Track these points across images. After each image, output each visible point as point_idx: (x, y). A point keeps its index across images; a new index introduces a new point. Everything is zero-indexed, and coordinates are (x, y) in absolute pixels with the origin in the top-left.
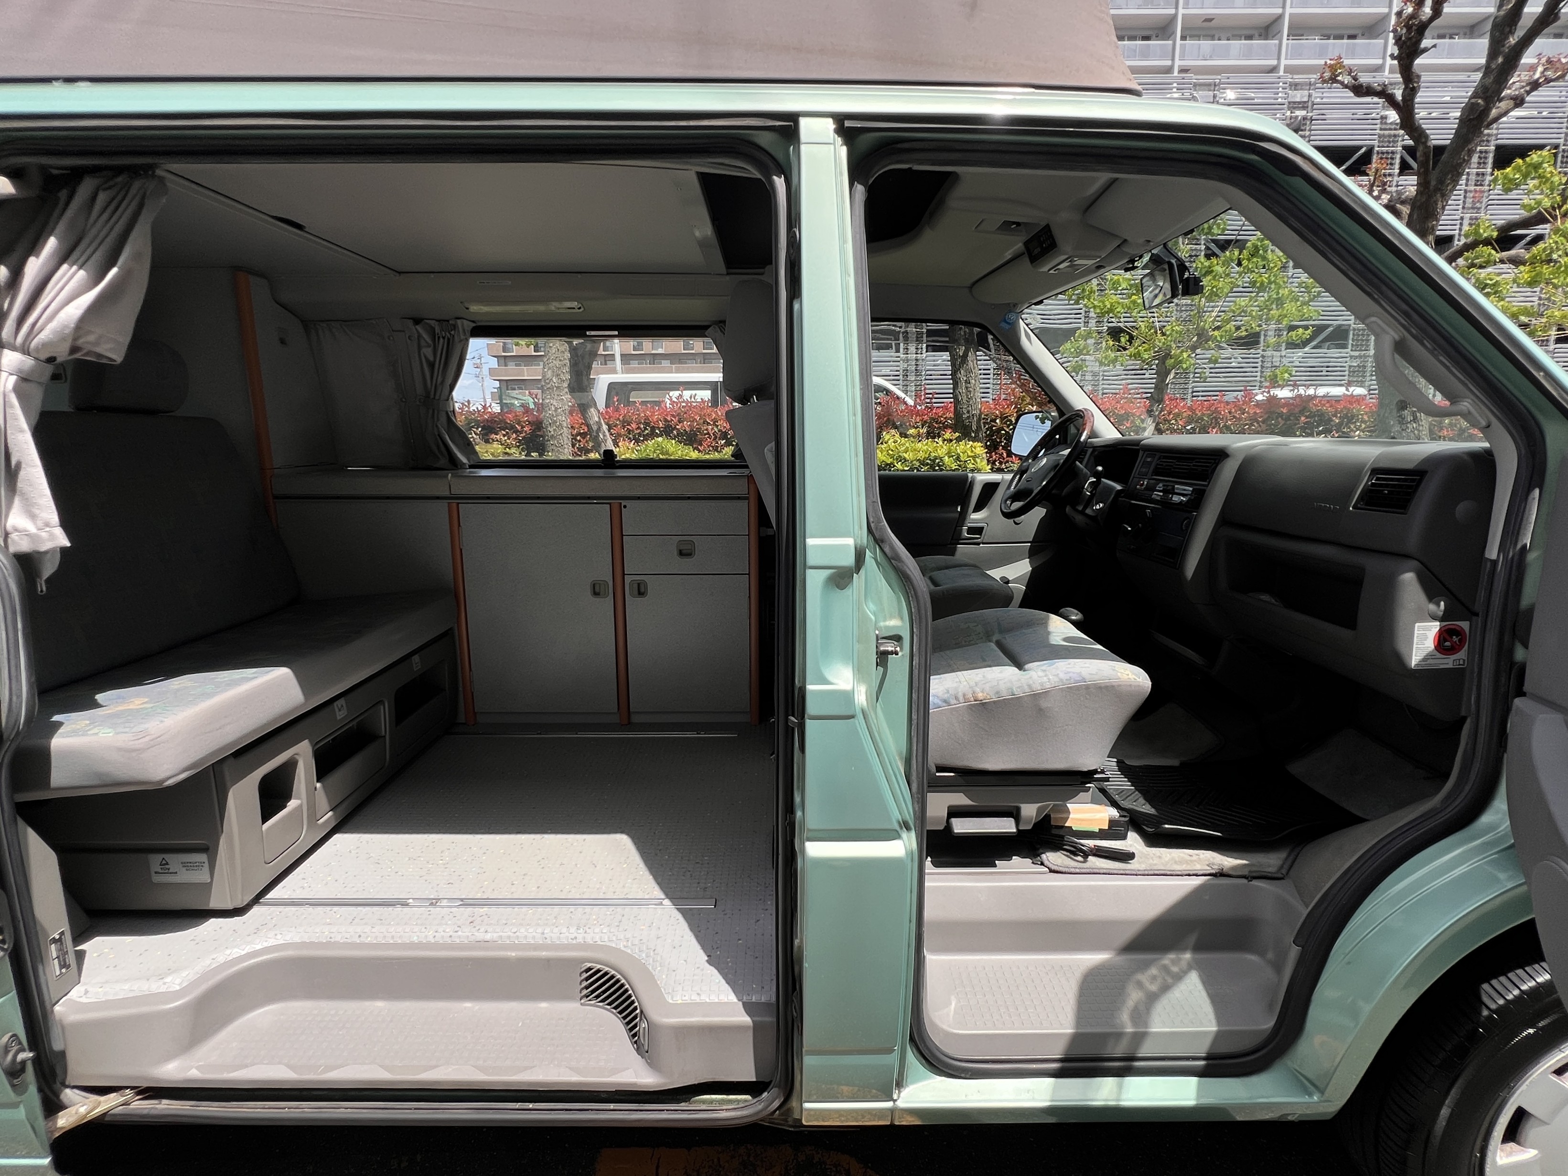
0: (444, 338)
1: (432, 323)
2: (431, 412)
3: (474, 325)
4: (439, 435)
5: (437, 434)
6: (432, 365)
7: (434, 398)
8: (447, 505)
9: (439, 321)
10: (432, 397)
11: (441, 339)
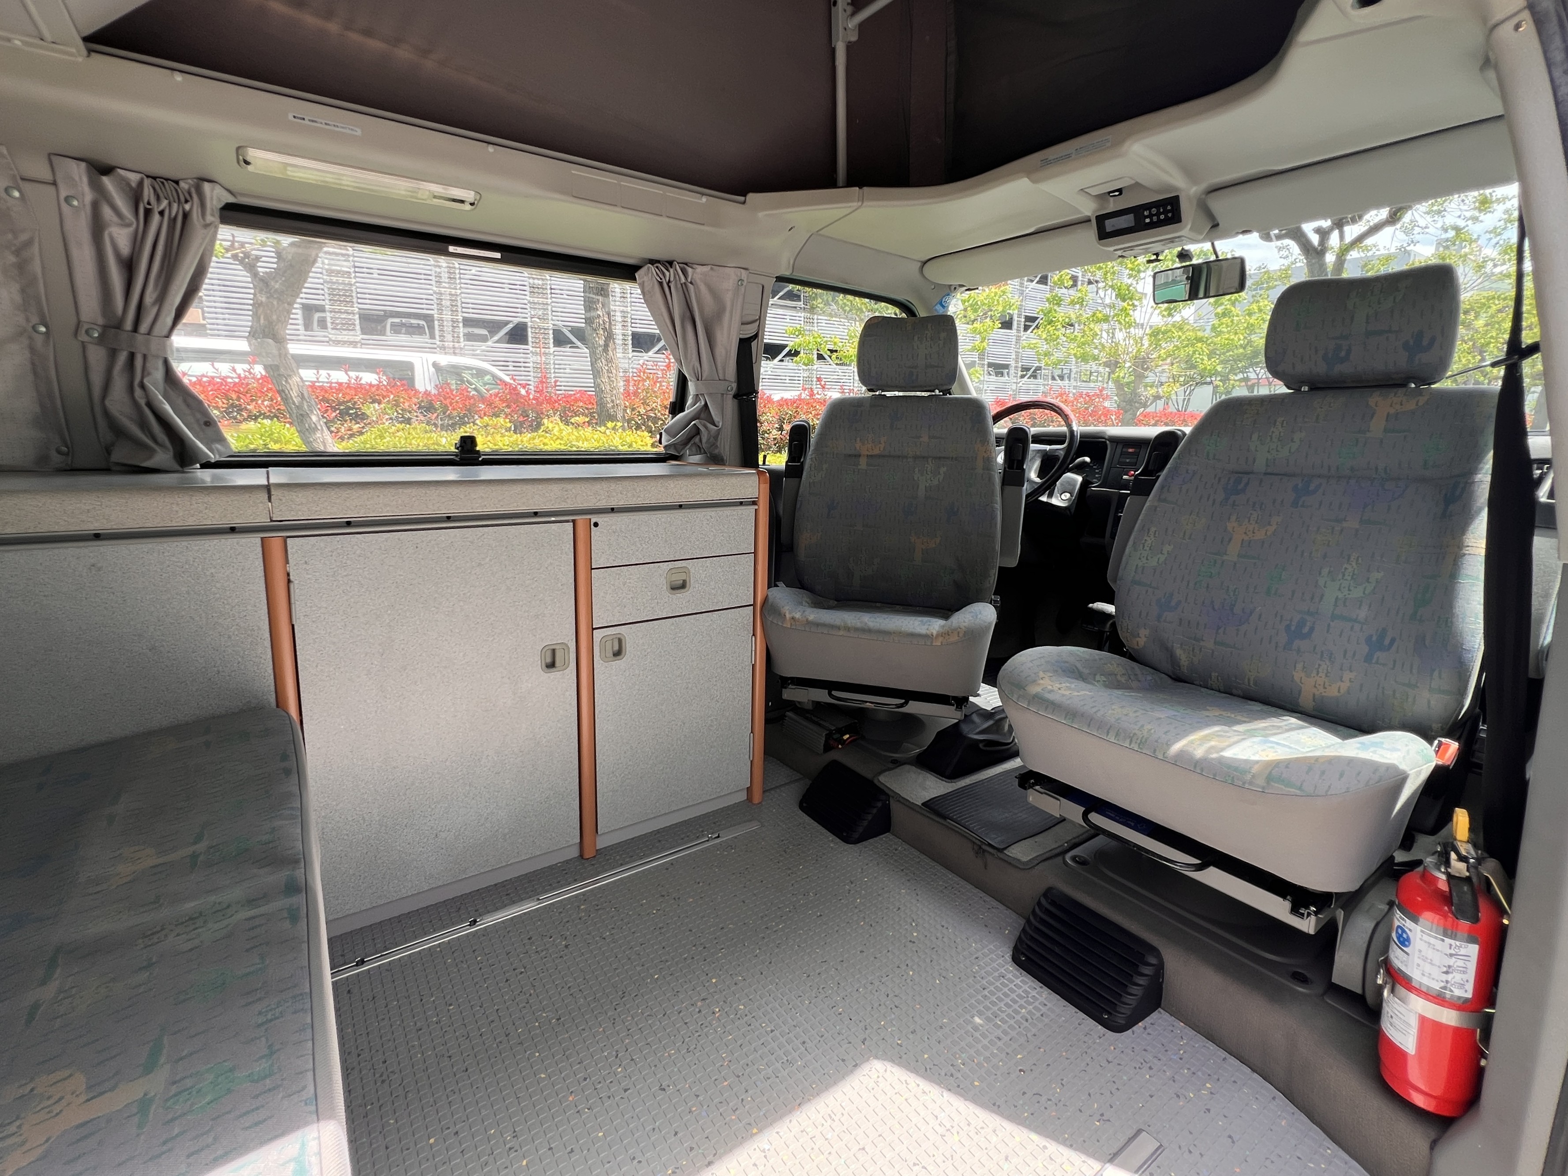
0: (161, 213)
1: (134, 178)
2: (122, 357)
3: (231, 199)
4: (149, 405)
5: (142, 402)
6: (129, 266)
7: (135, 329)
8: (259, 541)
9: (148, 177)
10: (128, 325)
11: (156, 218)
